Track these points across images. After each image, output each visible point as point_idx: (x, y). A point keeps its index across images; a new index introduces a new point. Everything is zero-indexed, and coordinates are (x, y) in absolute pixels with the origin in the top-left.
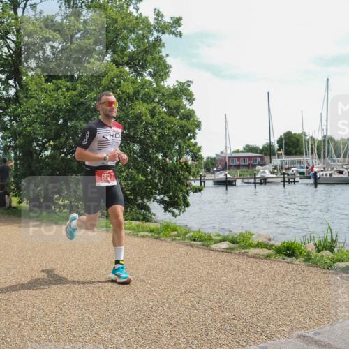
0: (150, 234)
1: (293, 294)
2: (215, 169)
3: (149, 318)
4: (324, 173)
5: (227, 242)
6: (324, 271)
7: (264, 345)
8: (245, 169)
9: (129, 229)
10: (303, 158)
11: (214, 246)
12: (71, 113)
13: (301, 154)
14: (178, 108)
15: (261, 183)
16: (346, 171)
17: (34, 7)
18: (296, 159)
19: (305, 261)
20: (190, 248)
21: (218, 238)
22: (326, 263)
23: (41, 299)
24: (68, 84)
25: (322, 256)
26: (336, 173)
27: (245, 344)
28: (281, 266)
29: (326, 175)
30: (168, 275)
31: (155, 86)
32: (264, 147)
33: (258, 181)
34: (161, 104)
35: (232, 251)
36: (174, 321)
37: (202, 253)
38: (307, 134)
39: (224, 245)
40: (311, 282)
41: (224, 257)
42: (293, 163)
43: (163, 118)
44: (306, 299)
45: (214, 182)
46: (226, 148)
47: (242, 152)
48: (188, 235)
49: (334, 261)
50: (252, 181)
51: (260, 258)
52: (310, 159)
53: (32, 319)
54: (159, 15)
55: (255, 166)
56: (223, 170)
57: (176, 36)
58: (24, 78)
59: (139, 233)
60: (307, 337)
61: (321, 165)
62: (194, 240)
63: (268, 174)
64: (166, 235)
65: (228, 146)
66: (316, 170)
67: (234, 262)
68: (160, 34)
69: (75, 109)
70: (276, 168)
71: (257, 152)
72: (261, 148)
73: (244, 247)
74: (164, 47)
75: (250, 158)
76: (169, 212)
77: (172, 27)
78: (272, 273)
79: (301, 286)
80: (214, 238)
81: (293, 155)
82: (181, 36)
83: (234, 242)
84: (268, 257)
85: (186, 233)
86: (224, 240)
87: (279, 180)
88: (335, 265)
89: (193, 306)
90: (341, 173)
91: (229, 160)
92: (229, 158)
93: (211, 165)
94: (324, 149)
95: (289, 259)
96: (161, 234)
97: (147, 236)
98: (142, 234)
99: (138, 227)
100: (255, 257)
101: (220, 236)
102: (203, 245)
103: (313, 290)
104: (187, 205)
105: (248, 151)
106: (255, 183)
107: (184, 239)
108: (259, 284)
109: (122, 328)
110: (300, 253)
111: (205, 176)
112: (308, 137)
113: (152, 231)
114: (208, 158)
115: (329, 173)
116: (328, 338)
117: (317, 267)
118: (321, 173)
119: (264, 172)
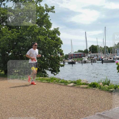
0: (46, 81)
1: (95, 100)
2: (68, 58)
3: (46, 110)
4: (105, 59)
5: (73, 83)
6: (106, 92)
7: (86, 118)
8: (78, 58)
9: (39, 80)
10: (98, 54)
11: (68, 85)
12: (18, 41)
13: (97, 52)
14: (54, 37)
15: (84, 63)
16: (112, 58)
17: (4, 4)
18: (95, 54)
19: (99, 89)
20: (60, 86)
21: (70, 82)
22: (106, 89)
23: (9, 105)
24: (17, 31)
25: (105, 87)
26: (109, 59)
27: (79, 118)
28: (91, 91)
29: (106, 59)
30: (53, 95)
31: (46, 30)
32: (85, 50)
33: (83, 62)
34: (49, 37)
35: (75, 86)
36: (55, 111)
37: (64, 87)
38: (99, 46)
39: (72, 84)
40: (101, 96)
41: (72, 88)
42: (94, 55)
43: (49, 41)
44: (100, 102)
45: (68, 63)
46: (72, 51)
47: (77, 52)
48: (60, 81)
49: (109, 88)
50: (81, 62)
51: (84, 88)
52: (100, 54)
53: (6, 112)
54: (46, 6)
55: (82, 57)
56: (71, 59)
57: (53, 13)
58: (1, 29)
59: (43, 81)
60: (100, 115)
61: (104, 56)
62: (62, 83)
63: (86, 60)
64: (52, 82)
65: (72, 50)
66: (102, 58)
67: (75, 90)
68: (47, 12)
69: (19, 39)
70: (89, 57)
71: (82, 52)
72: (84, 51)
73: (79, 85)
74: (49, 17)
75: (80, 54)
76: (53, 74)
77: (51, 10)
78: (88, 93)
79: (98, 97)
80: (68, 82)
81: (94, 53)
82: (55, 12)
83: (75, 83)
84: (87, 88)
85: (59, 81)
86: (72, 82)
87: (90, 61)
88: (109, 90)
89: (61, 106)
90: (111, 58)
91: (73, 55)
92: (73, 54)
93: (67, 57)
94: (105, 50)
95: (94, 88)
96: (50, 81)
97: (46, 82)
98: (44, 81)
99: (42, 79)
100: (82, 88)
101: (70, 81)
102: (65, 84)
103: (102, 98)
104: (59, 71)
105: (79, 52)
106: (82, 63)
107: (58, 83)
108: (84, 97)
109: (37, 114)
110: (98, 86)
111: (65, 61)
112: (99, 47)
113: (47, 80)
114: (66, 55)
115: (107, 58)
116: (107, 115)
117: (103, 91)
118: (104, 59)
119: (85, 59)
